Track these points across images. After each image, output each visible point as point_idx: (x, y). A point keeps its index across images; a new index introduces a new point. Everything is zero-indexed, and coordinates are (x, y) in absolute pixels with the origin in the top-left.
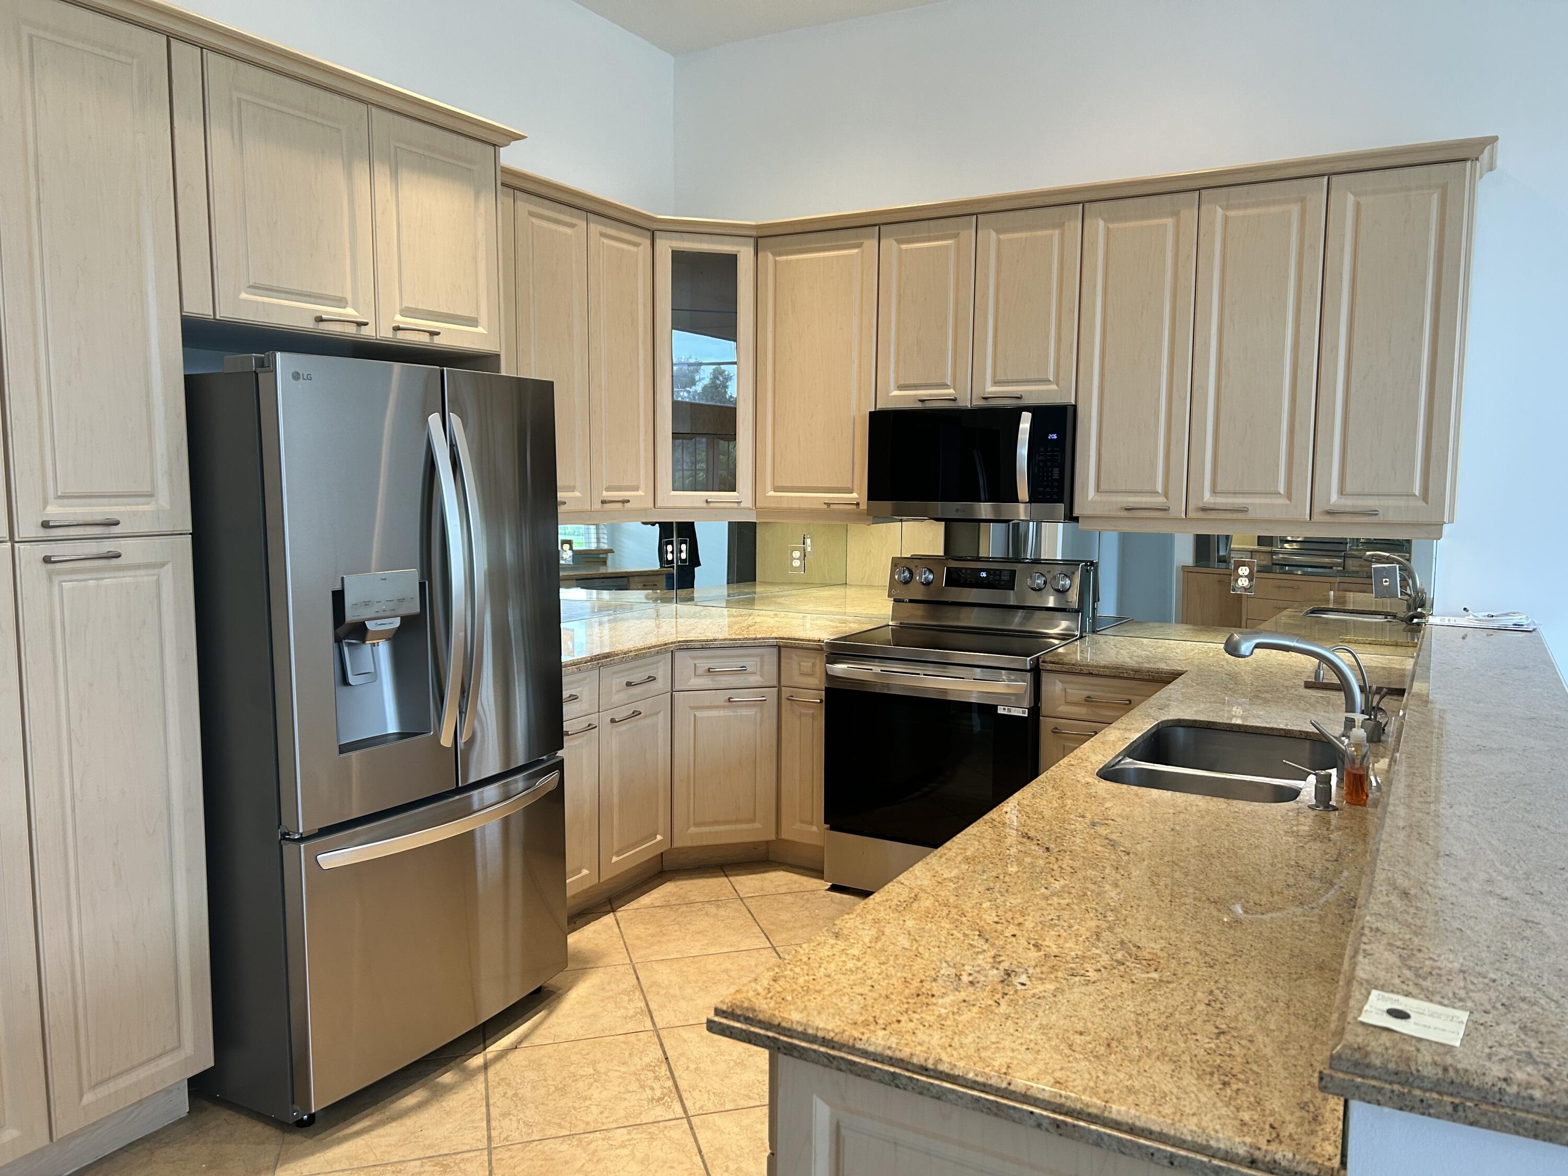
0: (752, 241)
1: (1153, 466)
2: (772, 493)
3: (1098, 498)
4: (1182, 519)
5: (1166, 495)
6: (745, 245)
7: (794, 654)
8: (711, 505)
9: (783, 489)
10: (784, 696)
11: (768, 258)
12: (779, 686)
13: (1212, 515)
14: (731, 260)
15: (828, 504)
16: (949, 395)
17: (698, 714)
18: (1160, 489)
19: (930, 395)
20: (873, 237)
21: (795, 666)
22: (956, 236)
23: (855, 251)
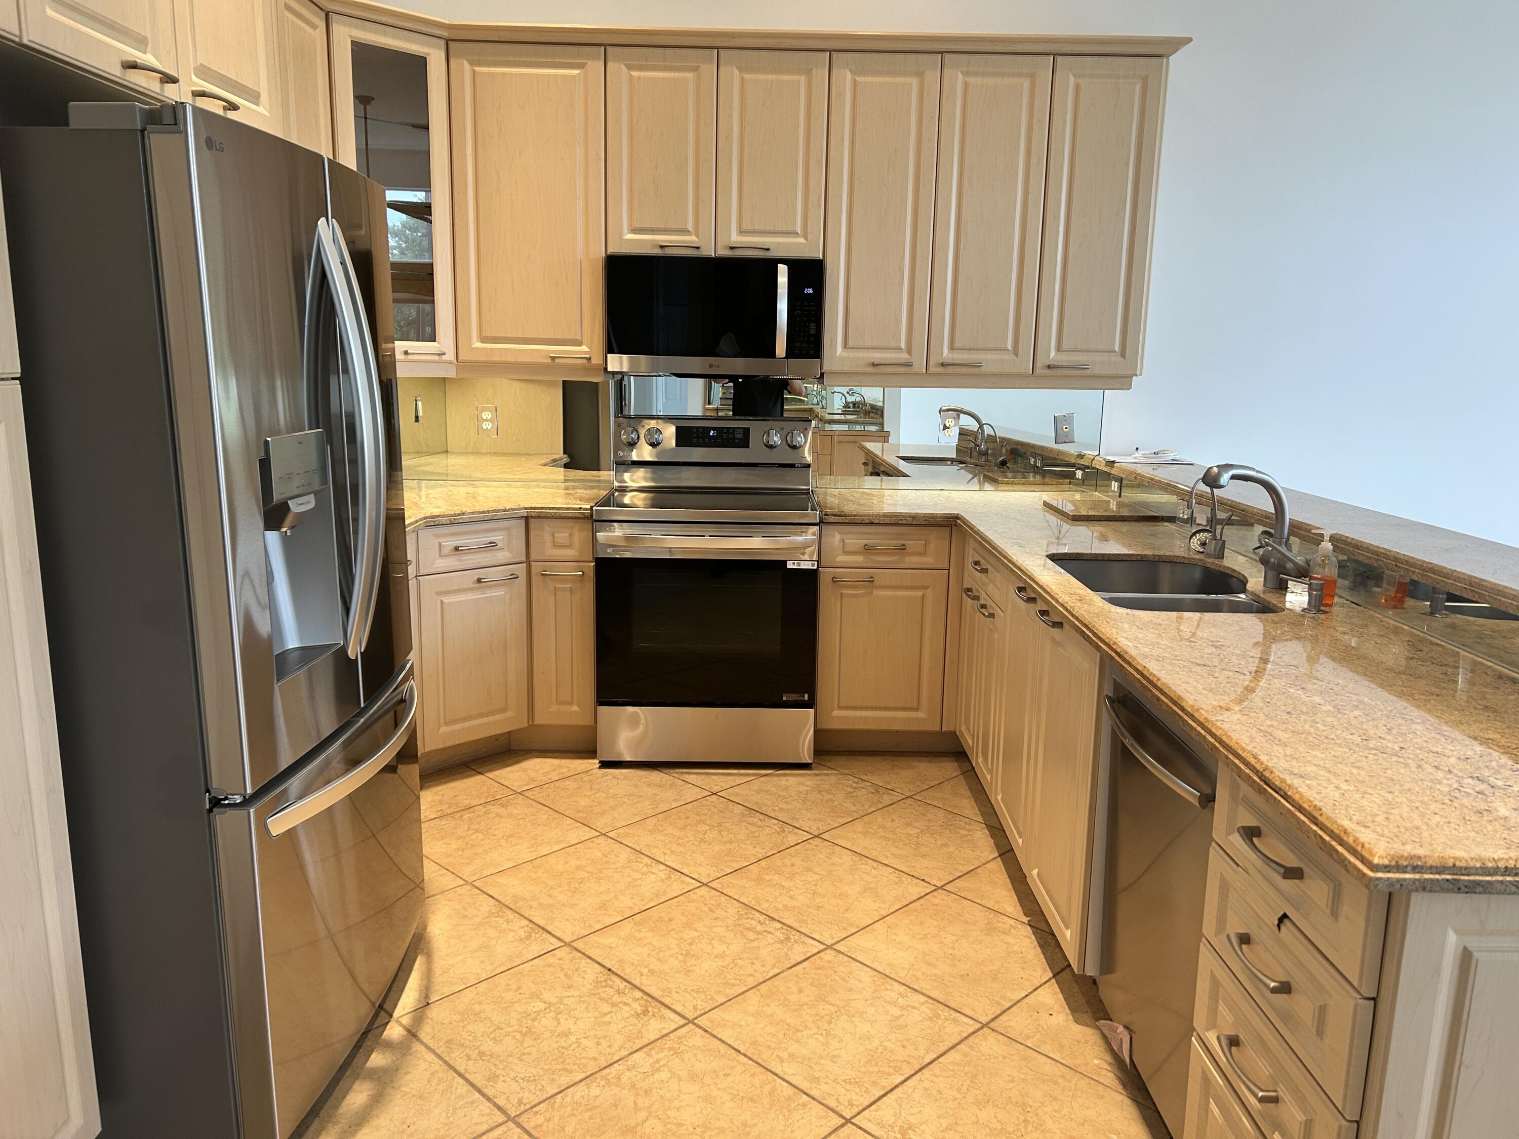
0: (443, 42)
1: (898, 325)
2: (478, 345)
3: (845, 354)
4: (923, 374)
5: (909, 352)
6: (436, 47)
7: (547, 526)
8: (410, 357)
9: (494, 340)
10: (534, 571)
11: (463, 68)
12: (528, 561)
13: (951, 370)
14: (421, 63)
15: (553, 358)
16: (692, 242)
17: (446, 600)
18: (903, 345)
19: (670, 241)
20: (599, 59)
21: (548, 538)
22: (696, 69)
23: (576, 72)
